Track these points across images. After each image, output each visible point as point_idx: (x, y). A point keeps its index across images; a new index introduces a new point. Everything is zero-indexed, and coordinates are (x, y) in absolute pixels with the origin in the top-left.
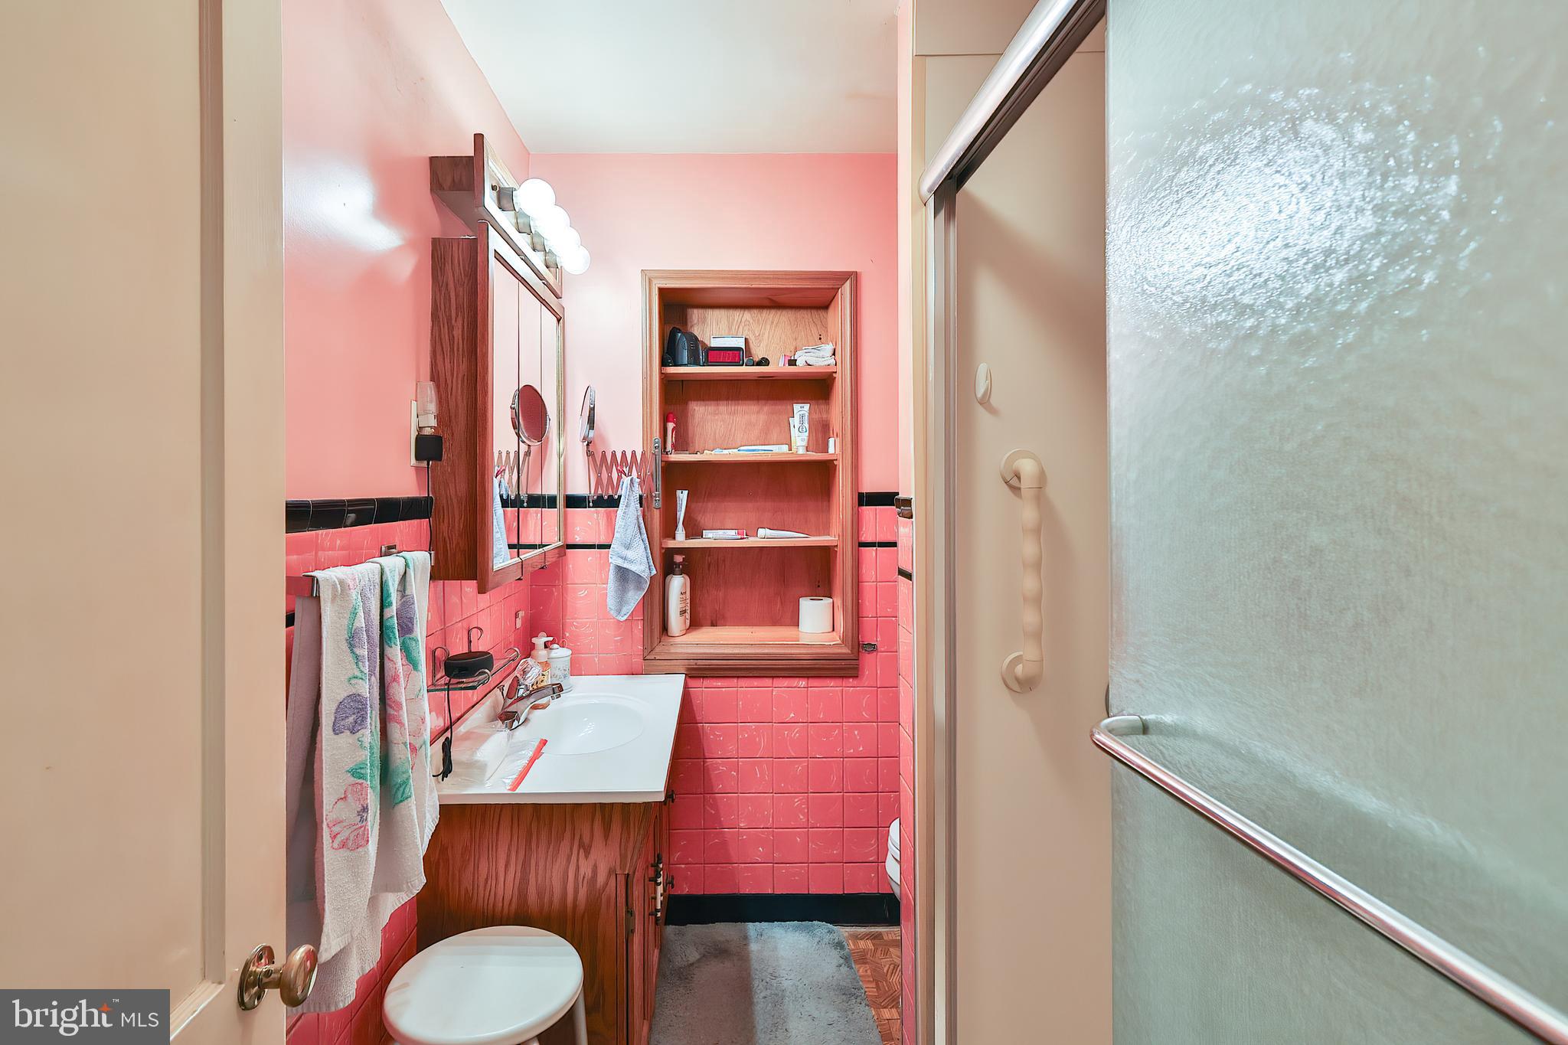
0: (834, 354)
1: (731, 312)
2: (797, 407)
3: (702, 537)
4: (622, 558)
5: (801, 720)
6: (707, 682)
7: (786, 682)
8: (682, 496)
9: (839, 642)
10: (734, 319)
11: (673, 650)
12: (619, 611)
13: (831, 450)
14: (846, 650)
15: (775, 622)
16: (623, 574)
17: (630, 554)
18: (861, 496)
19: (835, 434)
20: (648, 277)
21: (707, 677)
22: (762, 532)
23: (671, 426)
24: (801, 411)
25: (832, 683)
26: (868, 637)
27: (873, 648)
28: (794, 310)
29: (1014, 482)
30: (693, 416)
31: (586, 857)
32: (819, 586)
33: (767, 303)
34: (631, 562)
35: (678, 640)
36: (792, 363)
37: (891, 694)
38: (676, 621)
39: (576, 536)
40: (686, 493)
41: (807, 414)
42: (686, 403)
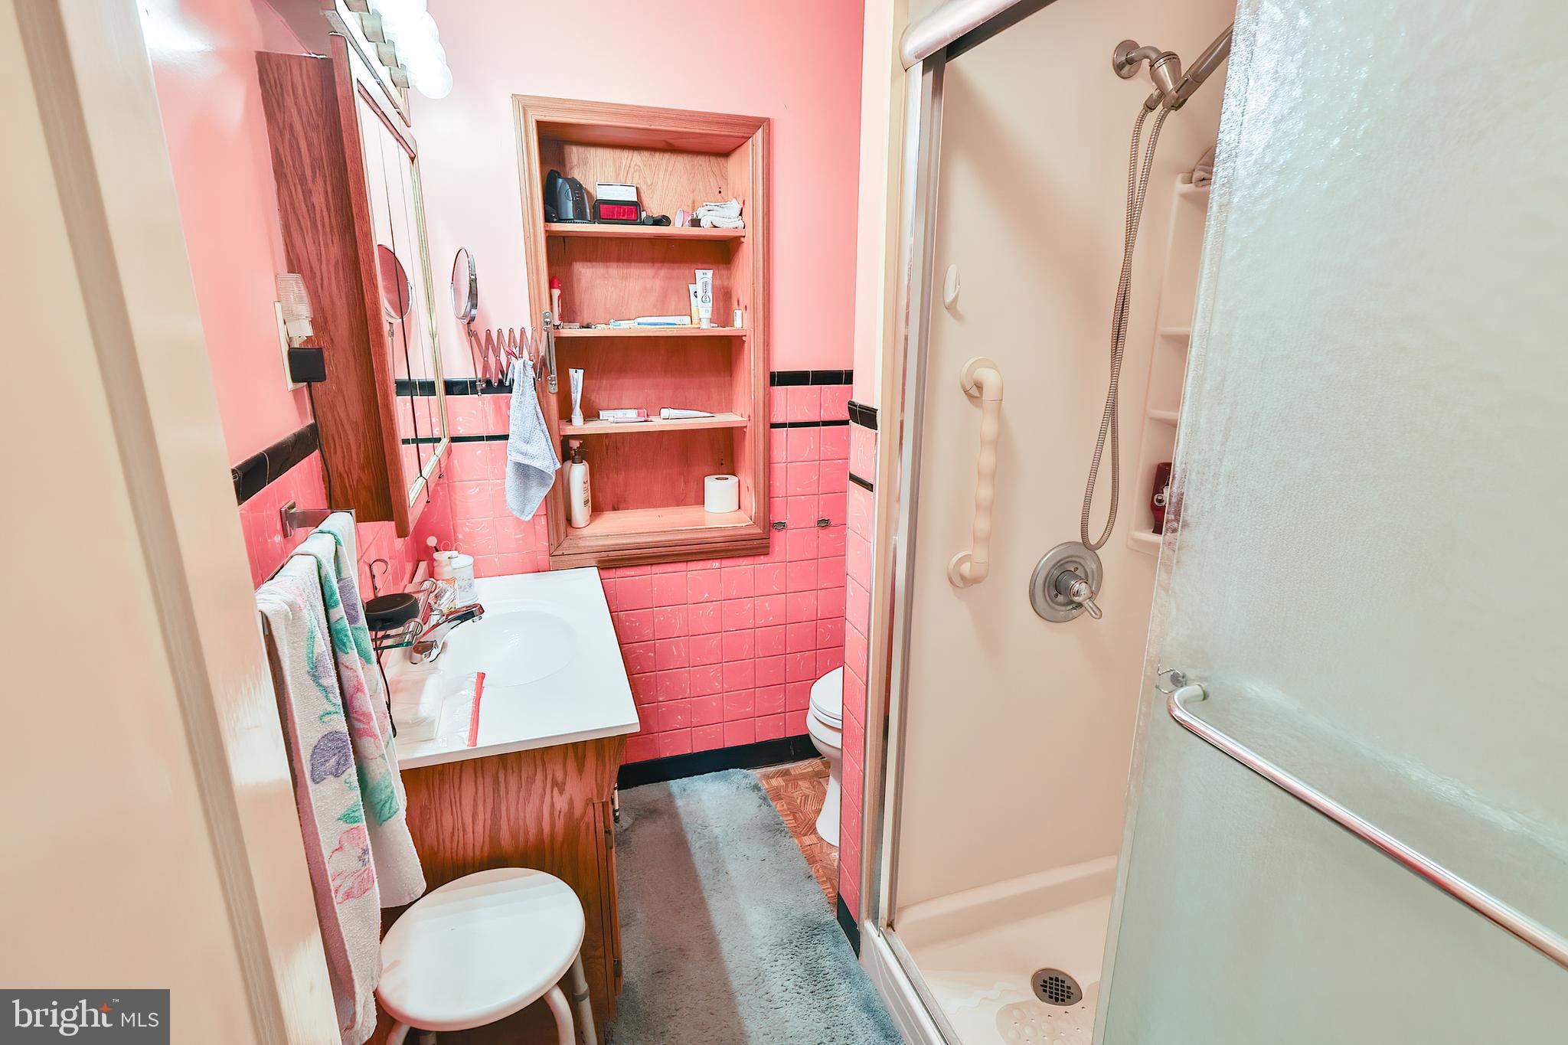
0: (741, 214)
1: (618, 153)
2: (699, 273)
3: (599, 418)
4: (522, 453)
5: (715, 599)
6: (621, 572)
7: (700, 565)
8: (577, 376)
9: (751, 523)
10: (621, 163)
11: (582, 543)
12: (522, 512)
13: (738, 323)
14: (758, 531)
15: (679, 501)
16: (524, 472)
17: (530, 449)
18: (772, 375)
19: (742, 306)
20: (523, 104)
21: (620, 567)
22: (665, 412)
23: (556, 292)
24: (704, 277)
25: (745, 561)
26: (777, 517)
27: (783, 525)
28: (690, 156)
29: (974, 392)
30: (579, 280)
31: (561, 793)
32: (722, 464)
33: (661, 145)
34: (533, 457)
35: (585, 532)
36: (696, 223)
37: (799, 567)
38: (580, 511)
39: (459, 428)
40: (581, 372)
41: (710, 282)
42: (570, 265)
